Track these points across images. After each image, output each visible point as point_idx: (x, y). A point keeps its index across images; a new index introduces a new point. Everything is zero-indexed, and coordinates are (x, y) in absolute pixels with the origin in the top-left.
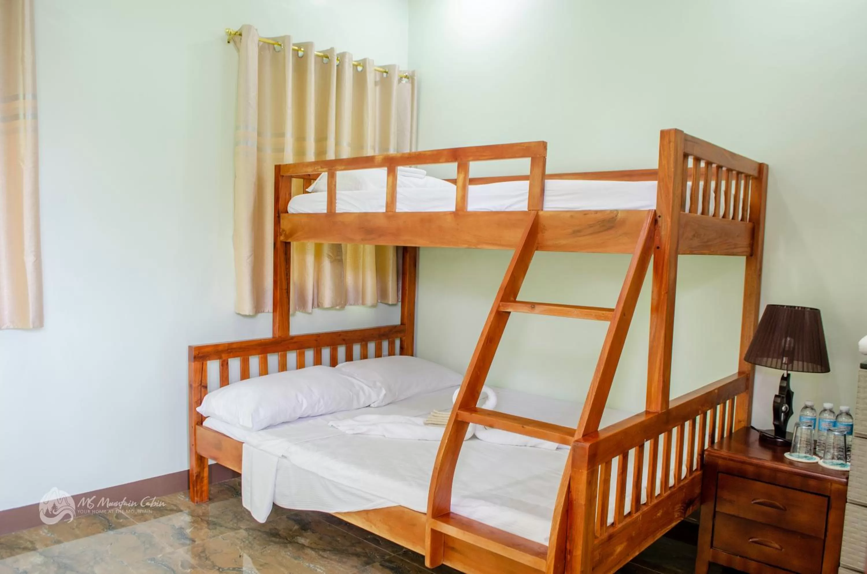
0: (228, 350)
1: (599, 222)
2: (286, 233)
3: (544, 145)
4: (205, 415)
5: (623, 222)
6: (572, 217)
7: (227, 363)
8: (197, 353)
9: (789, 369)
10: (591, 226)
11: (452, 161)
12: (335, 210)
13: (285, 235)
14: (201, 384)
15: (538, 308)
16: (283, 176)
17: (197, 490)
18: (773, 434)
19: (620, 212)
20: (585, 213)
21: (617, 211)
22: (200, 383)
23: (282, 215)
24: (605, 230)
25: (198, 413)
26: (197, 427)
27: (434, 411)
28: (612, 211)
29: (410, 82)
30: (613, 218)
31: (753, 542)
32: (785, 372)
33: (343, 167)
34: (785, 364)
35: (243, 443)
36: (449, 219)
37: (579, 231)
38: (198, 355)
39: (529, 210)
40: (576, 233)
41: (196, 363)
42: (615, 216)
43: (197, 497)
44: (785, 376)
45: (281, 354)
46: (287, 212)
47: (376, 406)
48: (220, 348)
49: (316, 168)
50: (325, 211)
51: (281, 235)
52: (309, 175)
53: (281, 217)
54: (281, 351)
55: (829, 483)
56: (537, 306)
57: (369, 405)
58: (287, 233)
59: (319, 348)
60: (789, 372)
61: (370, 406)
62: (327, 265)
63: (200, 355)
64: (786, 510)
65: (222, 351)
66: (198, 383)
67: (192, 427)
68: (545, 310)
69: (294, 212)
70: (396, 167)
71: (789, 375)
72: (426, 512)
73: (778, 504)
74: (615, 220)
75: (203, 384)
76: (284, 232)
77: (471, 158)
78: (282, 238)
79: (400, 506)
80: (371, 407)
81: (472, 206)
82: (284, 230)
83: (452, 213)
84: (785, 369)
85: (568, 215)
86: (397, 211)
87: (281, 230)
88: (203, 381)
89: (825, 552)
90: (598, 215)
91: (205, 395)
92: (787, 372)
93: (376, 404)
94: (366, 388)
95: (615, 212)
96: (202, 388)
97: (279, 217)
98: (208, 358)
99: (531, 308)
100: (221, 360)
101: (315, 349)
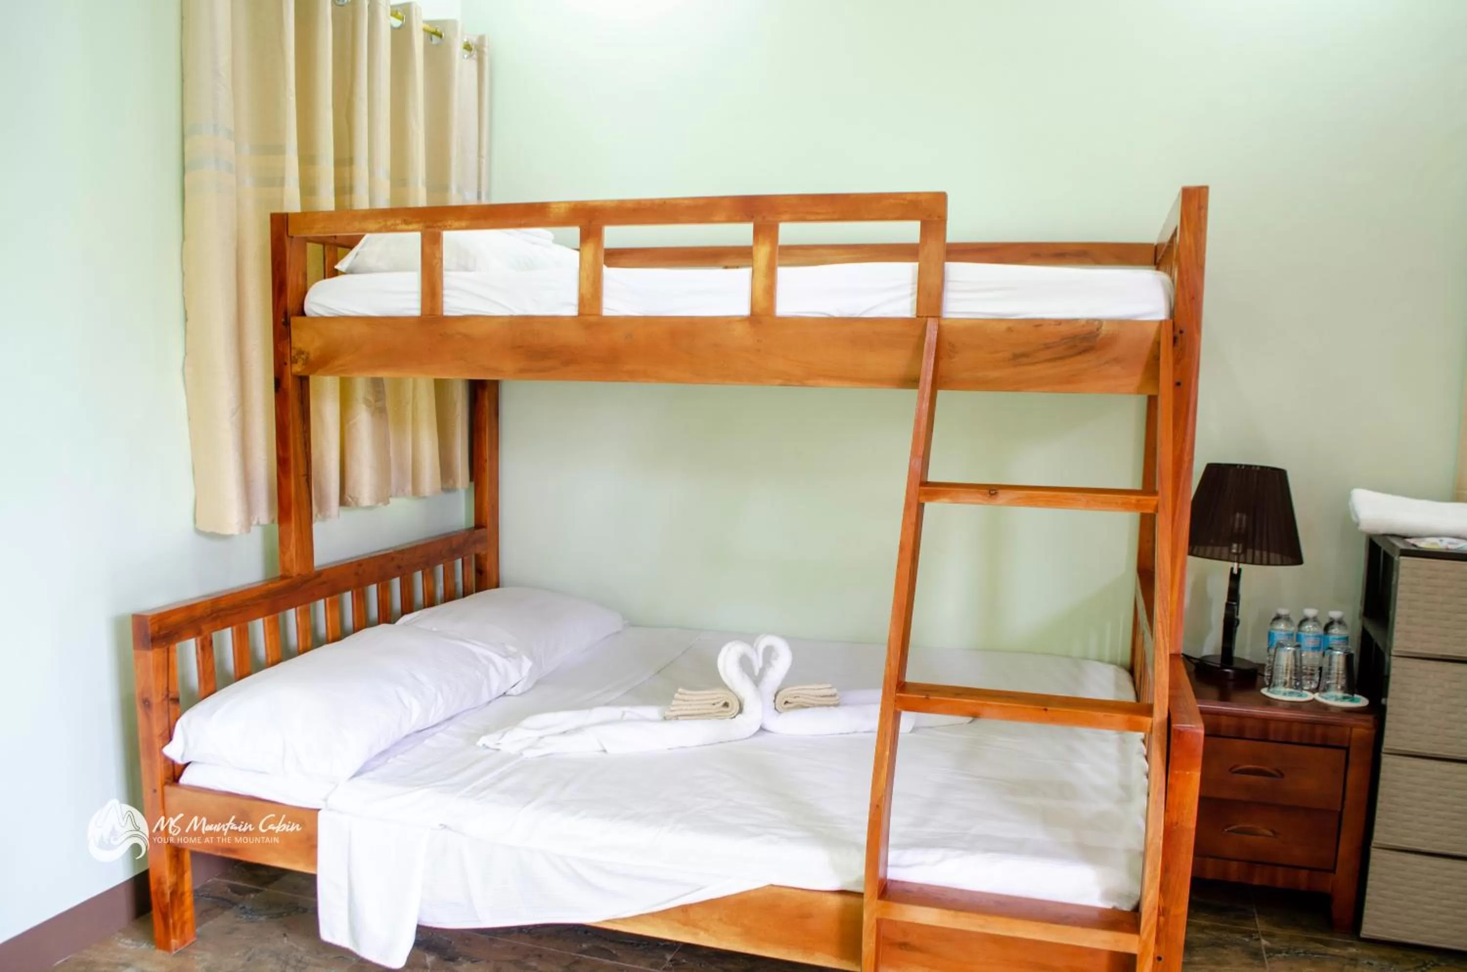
0: (211, 614)
1: (1063, 339)
2: (307, 358)
3: (941, 198)
4: (180, 761)
5: (1111, 341)
6: (1010, 330)
7: (211, 642)
8: (156, 629)
9: (1241, 561)
10: (1047, 347)
11: (742, 221)
12: (442, 311)
13: (307, 362)
14: (168, 696)
15: (1003, 496)
16: (292, 237)
17: (174, 924)
18: (1219, 661)
19: (1105, 323)
20: (1037, 324)
21: (1100, 322)
22: (166, 693)
23: (295, 320)
24: (1080, 353)
25: (166, 759)
26: (168, 789)
27: (680, 690)
28: (1089, 322)
29: (475, 56)
30: (1091, 333)
31: (1228, 831)
32: (1236, 564)
33: (464, 224)
34: (1235, 554)
35: (319, 810)
36: (740, 330)
37: (1024, 355)
38: (158, 632)
39: (918, 317)
40: (1018, 358)
41: (156, 650)
42: (1095, 330)
43: (175, 938)
44: (1235, 572)
45: (300, 610)
46: (302, 313)
47: (520, 691)
48: (198, 613)
49: (389, 223)
50: (417, 312)
51: (294, 361)
52: (335, 237)
53: (292, 324)
54: (301, 604)
55: (1349, 729)
56: (1001, 492)
57: (505, 693)
58: (312, 357)
59: (360, 590)
60: (1242, 566)
61: (507, 693)
62: (363, 418)
63: (162, 633)
64: (1282, 775)
65: (202, 619)
66: (162, 695)
67: (155, 791)
68: (1019, 498)
69: (326, 315)
70: (603, 227)
71: (1239, 570)
72: (860, 889)
73: (1267, 769)
74: (1098, 335)
75: (171, 695)
76: (303, 356)
77: (785, 217)
78: (297, 368)
79: (772, 885)
80: (509, 695)
81: (785, 307)
82: (301, 352)
83: (742, 319)
84: (1236, 560)
85: (1004, 326)
86: (606, 312)
87: (294, 353)
88: (170, 689)
89: (1343, 828)
90: (1063, 328)
91: (177, 719)
92: (1238, 566)
93: (519, 689)
94: (497, 659)
95: (1097, 323)
96: (170, 702)
97: (287, 324)
98: (176, 636)
99: (988, 495)
100: (199, 639)
101: (355, 592)
